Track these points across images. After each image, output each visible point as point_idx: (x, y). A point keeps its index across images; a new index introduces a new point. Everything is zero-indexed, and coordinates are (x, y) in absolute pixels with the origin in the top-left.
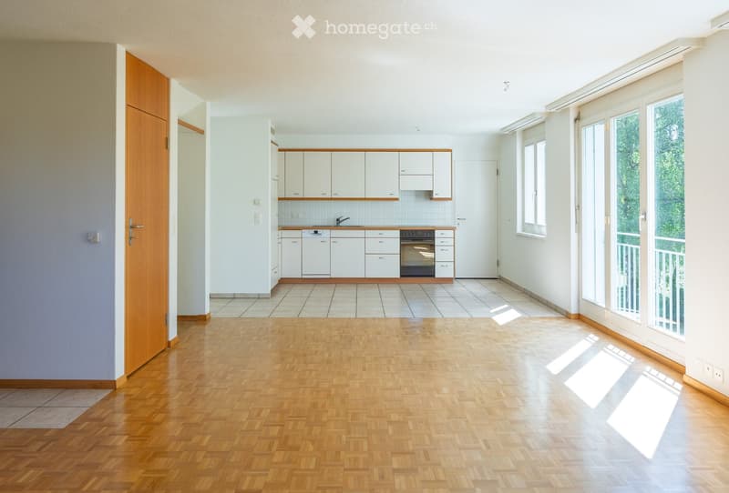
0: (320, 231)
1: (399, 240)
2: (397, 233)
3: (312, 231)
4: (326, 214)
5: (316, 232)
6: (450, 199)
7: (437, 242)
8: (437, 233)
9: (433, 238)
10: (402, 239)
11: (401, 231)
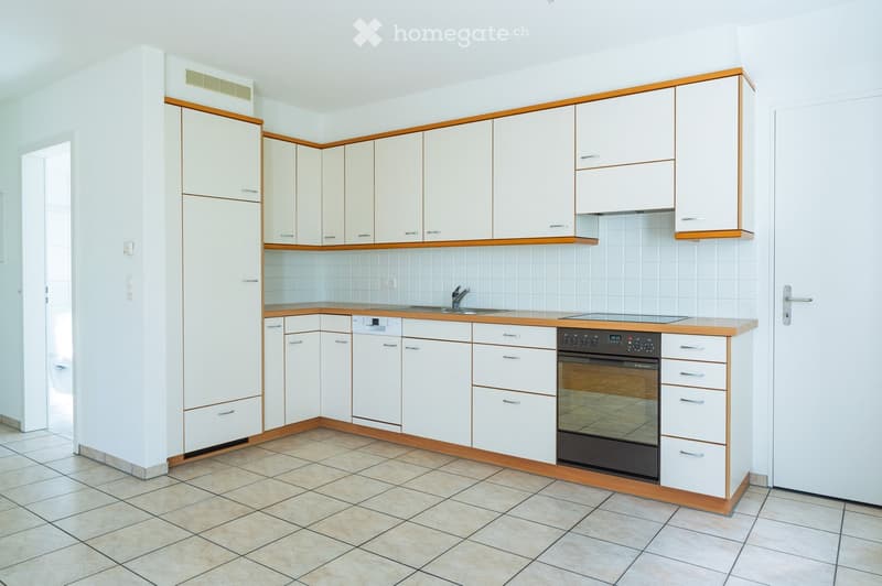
0: (383, 321)
1: (554, 354)
2: (549, 337)
3: (369, 319)
4: (431, 280)
5: (375, 322)
6: (736, 234)
7: (669, 372)
8: (670, 345)
9: (655, 360)
10: (563, 352)
11: (560, 330)
